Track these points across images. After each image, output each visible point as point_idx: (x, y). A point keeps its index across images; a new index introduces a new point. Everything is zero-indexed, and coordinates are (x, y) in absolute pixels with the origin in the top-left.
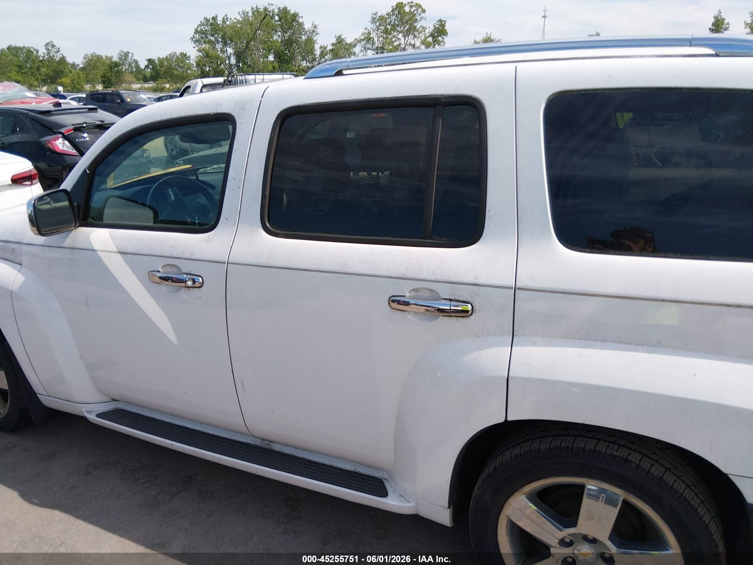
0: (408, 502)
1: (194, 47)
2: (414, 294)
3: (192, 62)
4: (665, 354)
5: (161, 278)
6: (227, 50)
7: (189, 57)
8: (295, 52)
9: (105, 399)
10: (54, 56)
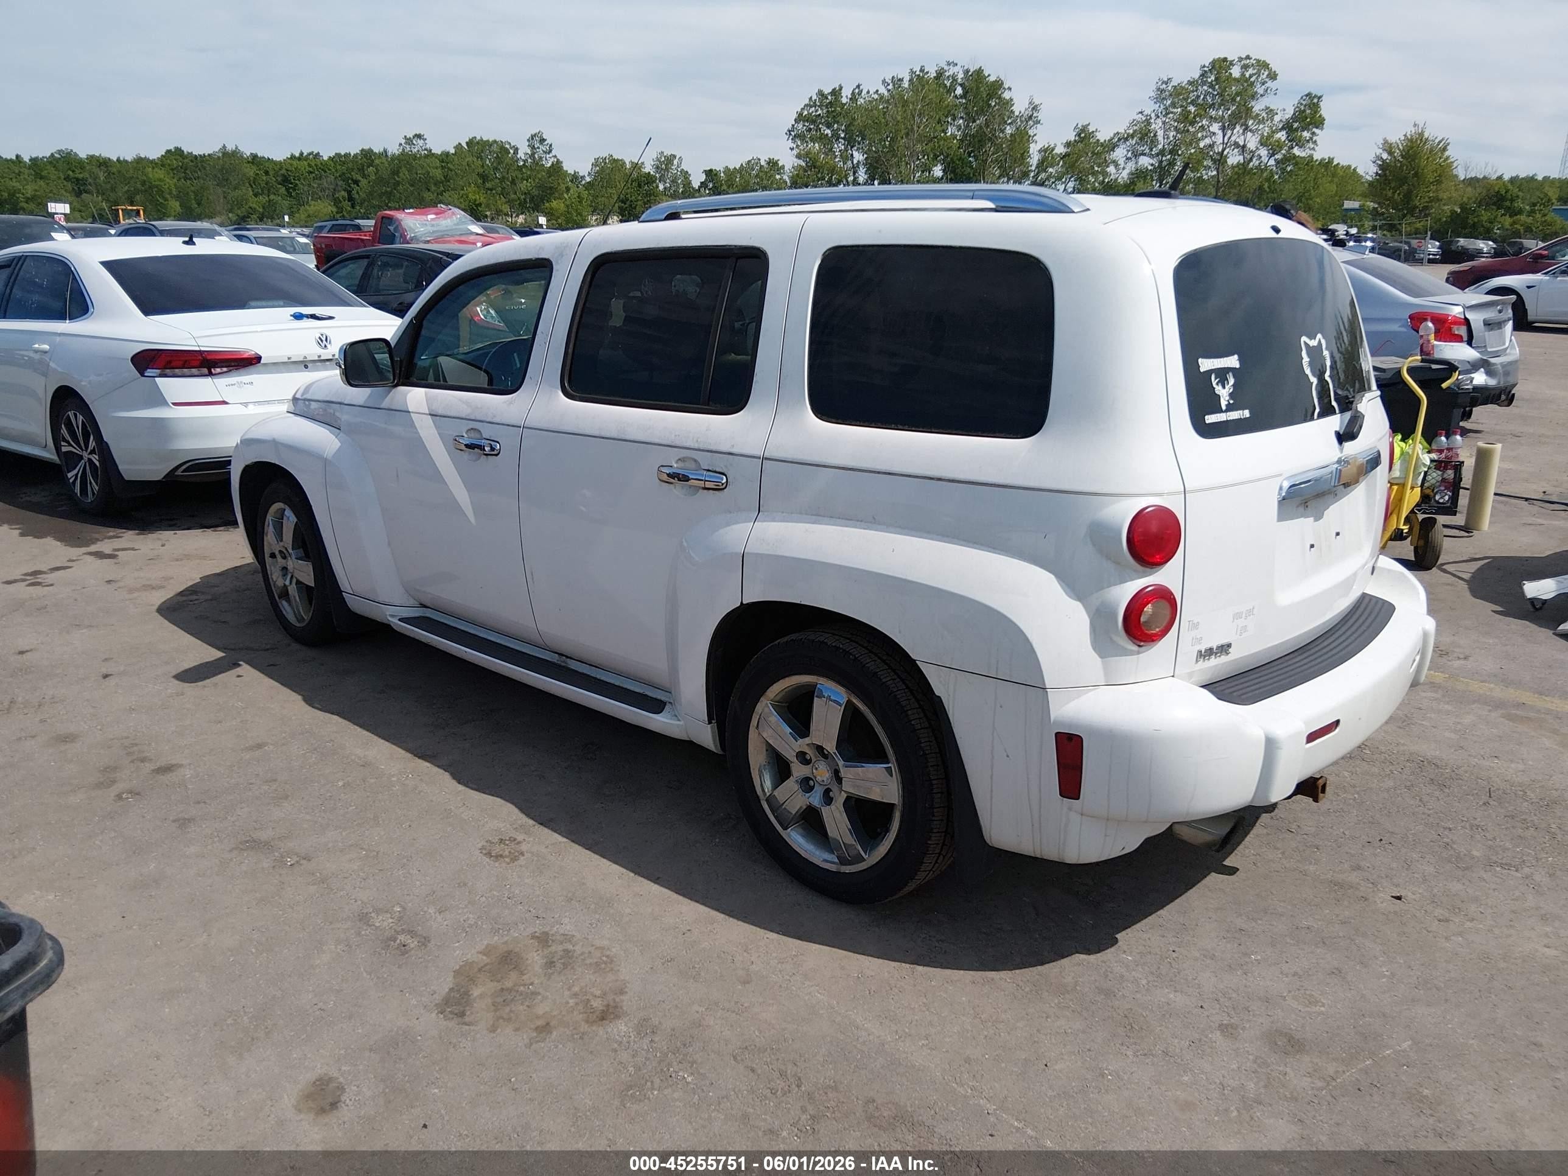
0: (679, 720)
1: (792, 149)
2: (681, 464)
3: (786, 177)
4: (876, 530)
5: (467, 446)
6: (852, 155)
7: (783, 167)
8: (987, 160)
9: (412, 602)
10: (541, 158)
